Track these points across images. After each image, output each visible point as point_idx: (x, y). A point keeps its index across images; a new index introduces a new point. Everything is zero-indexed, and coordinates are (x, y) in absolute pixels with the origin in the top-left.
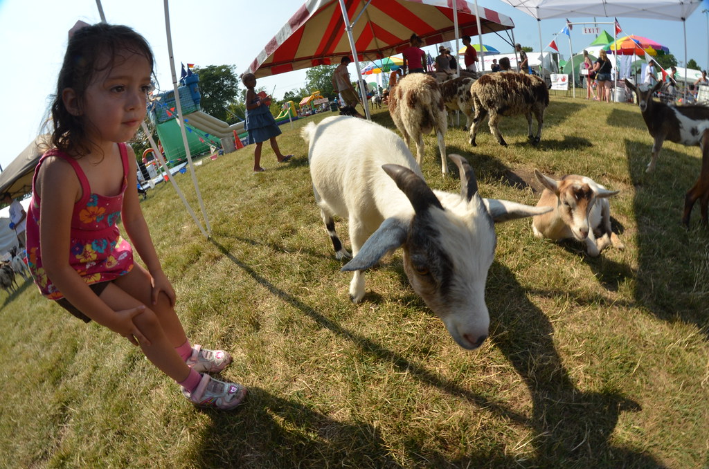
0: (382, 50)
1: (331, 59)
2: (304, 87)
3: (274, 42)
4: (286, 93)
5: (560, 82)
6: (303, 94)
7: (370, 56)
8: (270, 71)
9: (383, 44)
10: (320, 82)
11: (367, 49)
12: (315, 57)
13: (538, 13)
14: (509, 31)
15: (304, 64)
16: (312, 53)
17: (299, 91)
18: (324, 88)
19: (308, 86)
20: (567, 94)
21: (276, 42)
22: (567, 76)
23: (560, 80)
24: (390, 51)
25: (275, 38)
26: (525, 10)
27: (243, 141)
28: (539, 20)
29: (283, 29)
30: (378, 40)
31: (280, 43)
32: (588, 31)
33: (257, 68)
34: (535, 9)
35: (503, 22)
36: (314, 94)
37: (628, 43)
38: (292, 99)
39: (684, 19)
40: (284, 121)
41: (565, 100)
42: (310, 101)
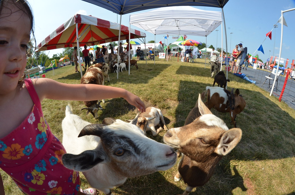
0: (94, 42)
1: (73, 45)
2: (62, 52)
3: (49, 38)
4: (54, 55)
5: (162, 56)
6: (61, 56)
7: (89, 44)
8: (47, 48)
9: (95, 40)
10: (69, 51)
11: (88, 41)
12: (66, 43)
13: (155, 32)
14: (144, 38)
15: (61, 46)
16: (65, 42)
17: (60, 54)
18: (70, 54)
19: (63, 52)
20: (165, 60)
21: (50, 37)
22: (165, 53)
24: (97, 43)
25: (49, 36)
26: (150, 32)
28: (155, 35)
29: (53, 32)
30: (93, 38)
31: (51, 39)
32: (174, 38)
35: (141, 35)
36: (66, 57)
37: (188, 42)
38: (56, 58)
39: (206, 36)
40: (51, 69)
41: (164, 63)
42: (64, 60)
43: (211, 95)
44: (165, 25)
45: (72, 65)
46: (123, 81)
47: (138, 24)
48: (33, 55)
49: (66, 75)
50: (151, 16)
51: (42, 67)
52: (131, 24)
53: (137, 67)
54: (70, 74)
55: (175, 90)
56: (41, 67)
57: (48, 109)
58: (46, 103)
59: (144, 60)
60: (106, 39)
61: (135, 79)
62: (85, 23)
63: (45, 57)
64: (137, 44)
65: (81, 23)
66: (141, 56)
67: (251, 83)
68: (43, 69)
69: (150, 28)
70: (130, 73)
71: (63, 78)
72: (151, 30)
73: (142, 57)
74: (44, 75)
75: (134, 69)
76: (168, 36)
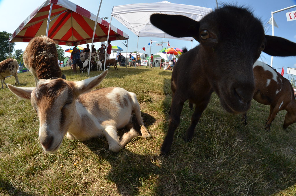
7: (69, 44)
9: (76, 39)
11: (68, 40)
13: (139, 34)
14: (126, 40)
26: (133, 32)
28: (139, 37)
32: (158, 45)
34: (138, 33)
35: (124, 36)
37: (172, 49)
47: (121, 19)
50: (135, 8)
60: (87, 39)
62: (61, 5)
65: (57, 4)
76: (152, 42)
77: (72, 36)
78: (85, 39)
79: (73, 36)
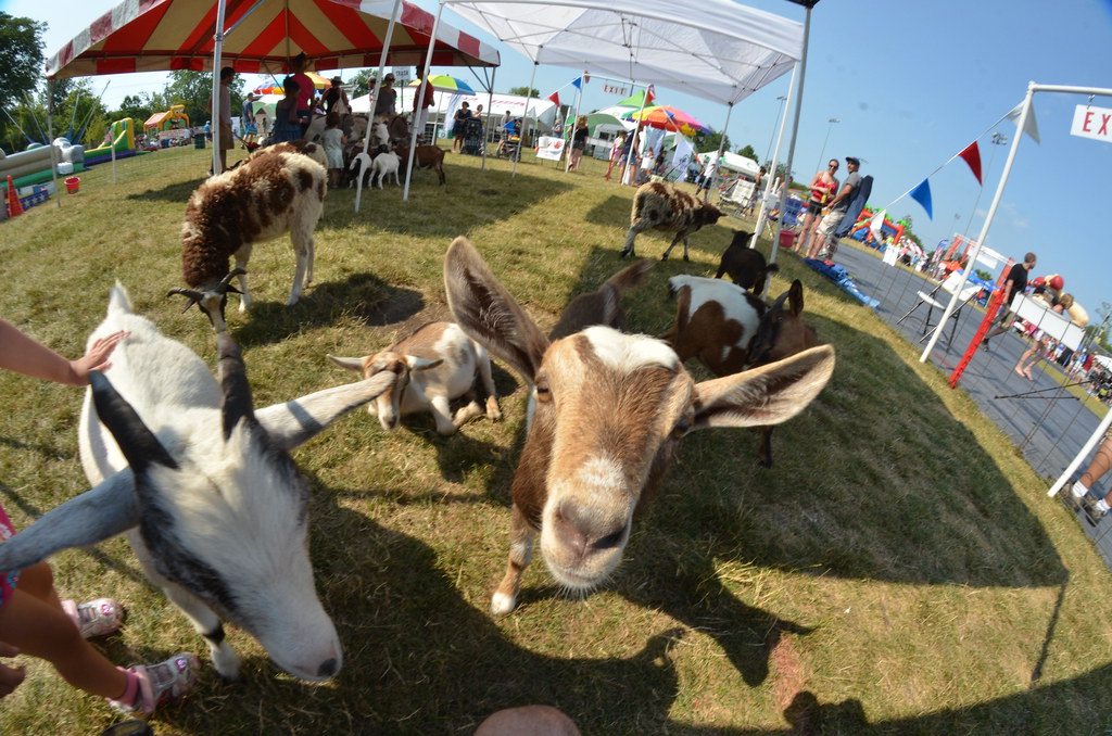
1: (205, 61)
2: (160, 91)
3: (106, 21)
4: (128, 98)
5: (552, 148)
6: (157, 106)
7: (271, 67)
8: (95, 67)
10: (191, 87)
11: (270, 54)
12: (179, 52)
13: (539, 53)
14: (489, 70)
15: (157, 62)
16: (176, 46)
17: (151, 97)
18: (195, 99)
19: (168, 90)
20: (559, 166)
21: (110, 21)
22: (563, 142)
23: (552, 146)
25: (110, 13)
26: (519, 48)
27: (23, 200)
28: (536, 63)
30: (290, 40)
31: (116, 27)
32: (609, 89)
33: (68, 61)
34: (537, 49)
35: (482, 57)
36: (174, 110)
37: (657, 114)
38: (134, 111)
39: (731, 104)
40: (104, 158)
41: (551, 175)
42: (164, 121)
43: (694, 307)
44: (583, 31)
45: (197, 147)
46: (374, 221)
47: (476, 10)
48: (39, 93)
49: (164, 183)
51: (73, 147)
52: (447, 5)
53: (443, 175)
54: (177, 182)
55: (564, 277)
56: (65, 146)
57: (70, 315)
58: (67, 291)
59: (478, 154)
60: (345, 53)
61: (425, 218)
63: (90, 106)
64: (463, 89)
66: (468, 138)
67: (861, 303)
68: (74, 154)
69: (521, 33)
70: (411, 196)
71: (150, 195)
72: (523, 40)
73: (472, 143)
74: (75, 180)
75: (429, 184)
76: (587, 78)
77: (284, 41)
78: (336, 53)
79: (288, 41)
